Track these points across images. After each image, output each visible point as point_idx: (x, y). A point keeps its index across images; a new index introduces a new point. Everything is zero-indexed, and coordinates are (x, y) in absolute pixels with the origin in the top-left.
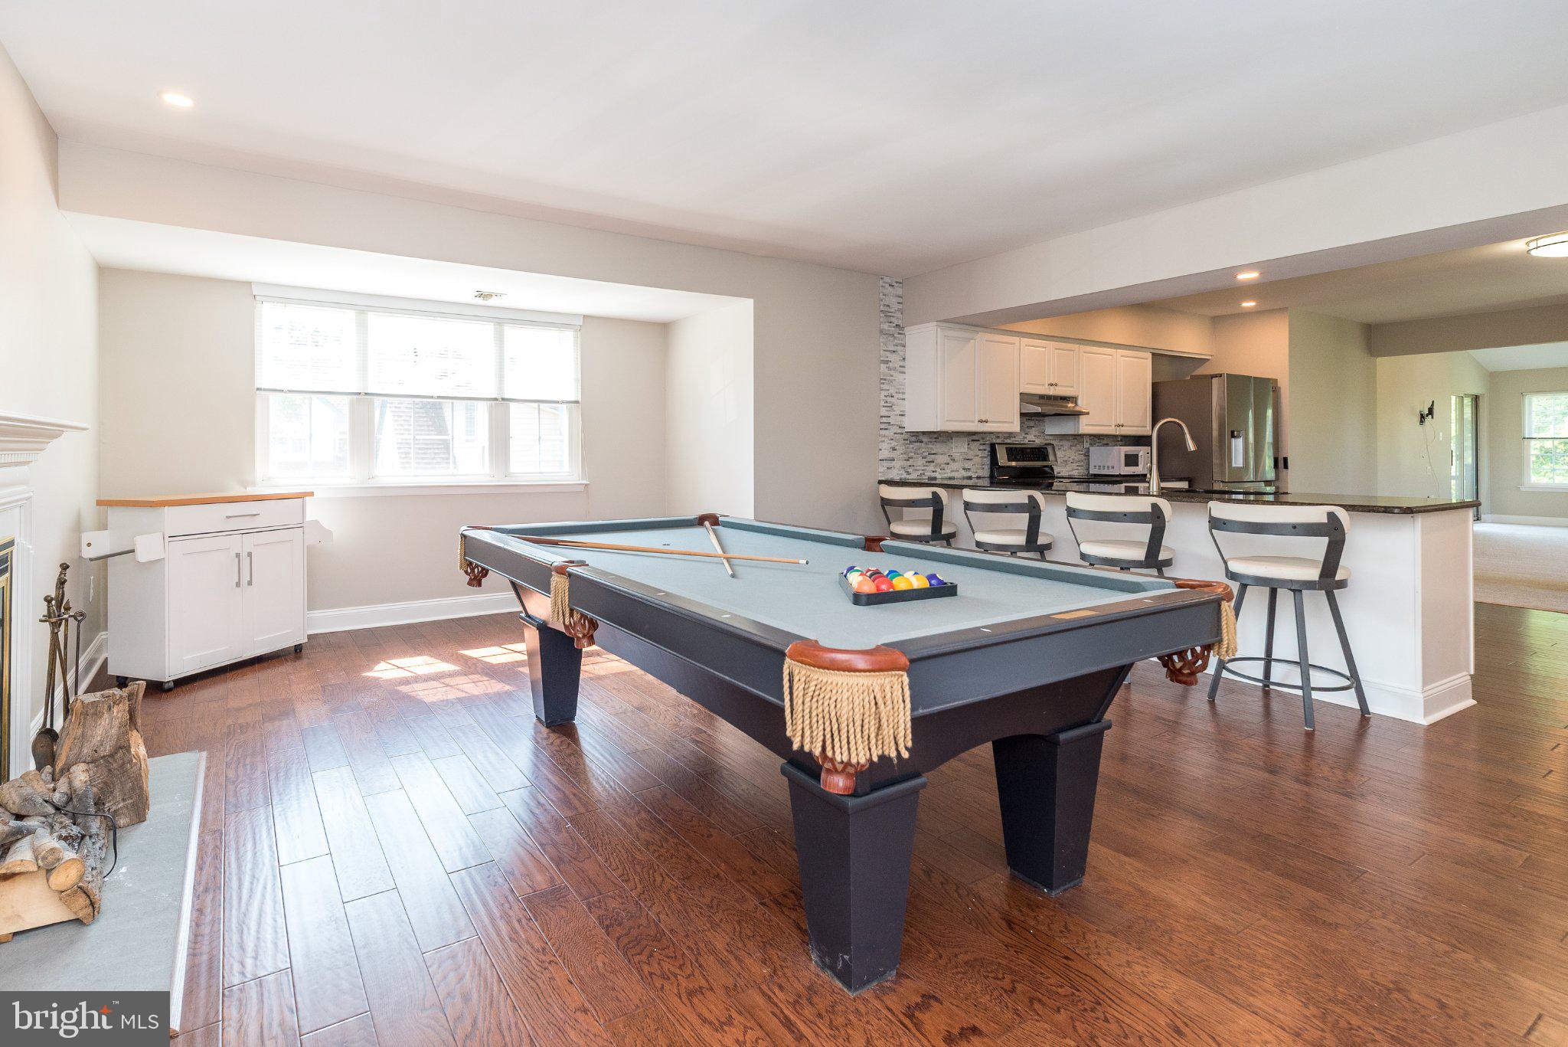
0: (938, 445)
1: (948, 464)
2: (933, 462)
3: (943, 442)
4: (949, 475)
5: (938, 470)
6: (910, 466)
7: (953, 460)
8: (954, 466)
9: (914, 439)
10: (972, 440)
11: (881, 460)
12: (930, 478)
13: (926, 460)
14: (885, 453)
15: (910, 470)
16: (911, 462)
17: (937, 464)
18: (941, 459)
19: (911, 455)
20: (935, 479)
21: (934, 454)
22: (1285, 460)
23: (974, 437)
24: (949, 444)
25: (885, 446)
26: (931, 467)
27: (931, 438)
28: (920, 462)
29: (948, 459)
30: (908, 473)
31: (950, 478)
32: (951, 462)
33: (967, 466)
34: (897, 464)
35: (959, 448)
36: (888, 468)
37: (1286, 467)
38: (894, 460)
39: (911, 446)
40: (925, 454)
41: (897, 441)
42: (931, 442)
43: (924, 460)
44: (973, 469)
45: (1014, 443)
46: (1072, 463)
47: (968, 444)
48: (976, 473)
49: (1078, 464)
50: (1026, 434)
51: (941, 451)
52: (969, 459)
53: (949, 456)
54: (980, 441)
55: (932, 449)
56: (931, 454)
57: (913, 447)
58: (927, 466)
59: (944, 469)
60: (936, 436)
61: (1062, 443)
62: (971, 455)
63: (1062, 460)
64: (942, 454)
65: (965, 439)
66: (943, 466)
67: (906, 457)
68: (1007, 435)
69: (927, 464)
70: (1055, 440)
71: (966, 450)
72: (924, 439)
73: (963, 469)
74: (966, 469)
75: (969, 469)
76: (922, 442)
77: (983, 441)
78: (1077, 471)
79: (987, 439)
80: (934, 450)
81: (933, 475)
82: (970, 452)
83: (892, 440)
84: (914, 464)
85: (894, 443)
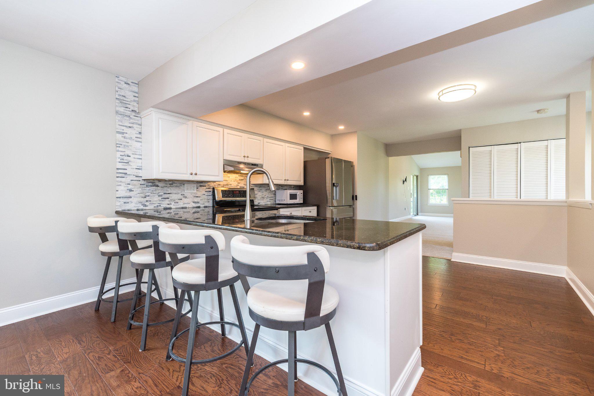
0: (172, 188)
1: (181, 199)
2: (169, 198)
3: (176, 186)
4: (182, 206)
5: (173, 203)
6: (147, 201)
8: (185, 201)
9: (150, 184)
10: (200, 186)
11: (117, 198)
12: (166, 209)
13: (162, 197)
14: (122, 193)
15: (147, 204)
16: (148, 198)
17: (171, 200)
18: (174, 197)
19: (147, 194)
20: (170, 208)
21: (168, 194)
22: (356, 196)
23: (201, 184)
24: (182, 187)
25: (121, 188)
26: (167, 201)
27: (166, 184)
28: (156, 199)
29: (181, 197)
30: (146, 206)
31: (183, 208)
32: (183, 199)
33: (196, 201)
34: (134, 200)
35: (190, 191)
36: (124, 203)
37: (356, 199)
38: (131, 197)
39: (148, 189)
40: (160, 194)
41: (134, 185)
42: (166, 186)
43: (160, 198)
45: (231, 188)
46: (266, 198)
47: (198, 188)
48: (204, 204)
49: (270, 199)
50: (238, 183)
51: (175, 192)
52: (198, 197)
53: (182, 195)
54: (204, 186)
55: (167, 190)
56: (166, 194)
57: (149, 190)
58: (163, 201)
59: (177, 203)
60: (171, 183)
61: (261, 188)
62: (199, 194)
63: (261, 197)
64: (176, 194)
65: (195, 185)
66: (177, 201)
67: (143, 195)
68: (225, 184)
69: (163, 200)
70: (257, 187)
71: (195, 191)
72: (160, 184)
73: (194, 202)
74: (196, 202)
75: (198, 202)
76: (158, 186)
77: (206, 186)
78: (270, 202)
79: (208, 185)
80: (168, 191)
81: (168, 206)
82: (198, 192)
83: (129, 184)
84: (150, 200)
85: (131, 187)
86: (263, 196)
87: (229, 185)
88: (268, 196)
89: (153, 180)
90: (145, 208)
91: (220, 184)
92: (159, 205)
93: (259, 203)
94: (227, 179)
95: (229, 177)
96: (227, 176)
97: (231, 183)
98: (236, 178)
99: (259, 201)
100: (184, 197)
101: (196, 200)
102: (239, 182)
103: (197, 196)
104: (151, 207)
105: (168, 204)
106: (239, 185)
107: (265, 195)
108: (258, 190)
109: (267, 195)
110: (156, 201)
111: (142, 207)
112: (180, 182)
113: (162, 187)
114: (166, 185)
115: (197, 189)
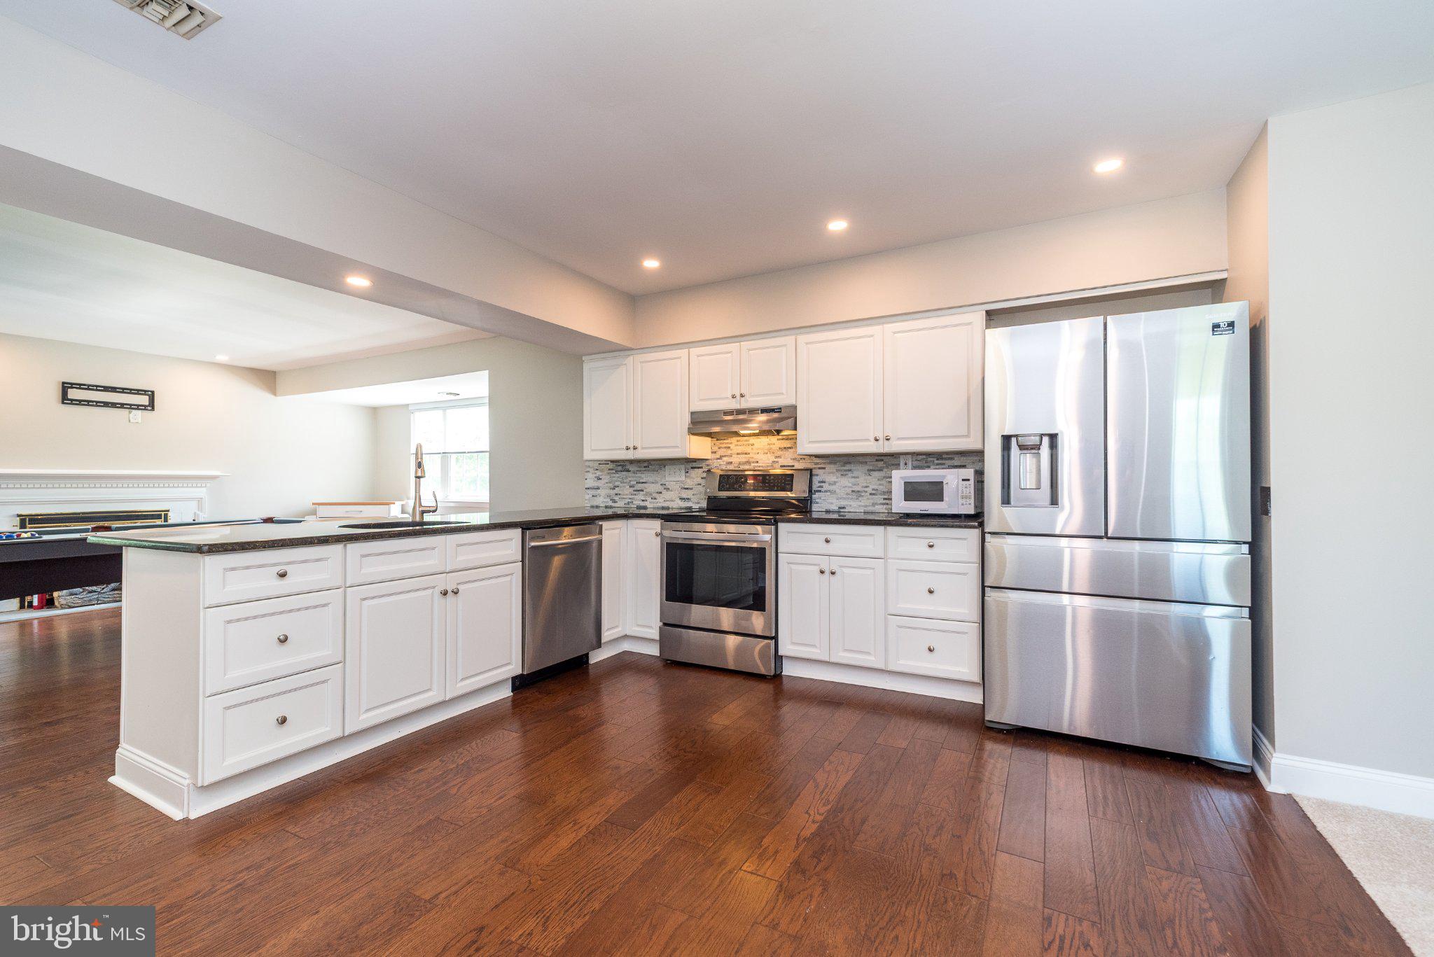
0: (647, 474)
1: (661, 493)
2: (641, 491)
3: (654, 471)
4: (660, 505)
5: (649, 499)
6: (616, 494)
7: (667, 489)
8: (667, 495)
9: (620, 468)
10: (692, 468)
11: (586, 489)
12: (639, 508)
14: (591, 482)
15: (616, 498)
16: (617, 490)
17: (647, 493)
18: (652, 488)
19: (617, 484)
20: (645, 508)
21: (643, 483)
23: (694, 465)
24: (661, 472)
25: (590, 476)
26: (641, 496)
27: (640, 467)
28: (627, 491)
29: (660, 488)
30: (615, 501)
31: (663, 508)
32: (664, 491)
33: (684, 496)
34: (602, 492)
35: (674, 478)
36: (593, 496)
38: (598, 488)
39: (617, 475)
40: (633, 483)
41: (602, 471)
42: (641, 471)
43: (631, 490)
44: (694, 499)
46: (871, 494)
47: (687, 472)
48: (698, 503)
49: (886, 497)
50: (776, 457)
51: (651, 479)
52: (687, 489)
53: (661, 485)
54: (699, 468)
55: (640, 477)
56: (640, 483)
57: (618, 477)
58: (635, 495)
59: (655, 499)
60: (646, 464)
61: (848, 467)
62: (689, 483)
63: (849, 490)
64: (653, 483)
65: (683, 467)
66: (654, 495)
67: (611, 485)
68: (744, 460)
69: (635, 493)
70: (835, 463)
71: (683, 478)
72: (632, 468)
73: (681, 499)
74: (684, 499)
75: (688, 499)
76: (628, 471)
77: (701, 468)
78: (885, 506)
79: (708, 465)
80: (642, 479)
81: (642, 504)
82: (688, 480)
83: (597, 470)
84: (620, 492)
85: (598, 473)
86: (856, 488)
88: (876, 487)
89: (624, 461)
90: (613, 505)
91: (732, 463)
92: (630, 500)
93: (844, 508)
94: (748, 449)
95: (753, 445)
97: (757, 457)
98: (771, 446)
99: (843, 503)
100: (665, 489)
101: (685, 494)
102: (780, 453)
104: (621, 504)
105: (643, 501)
106: (777, 462)
107: (867, 487)
108: (837, 470)
109: (871, 487)
110: (627, 495)
111: (611, 503)
112: (660, 462)
113: (634, 473)
115: (688, 474)
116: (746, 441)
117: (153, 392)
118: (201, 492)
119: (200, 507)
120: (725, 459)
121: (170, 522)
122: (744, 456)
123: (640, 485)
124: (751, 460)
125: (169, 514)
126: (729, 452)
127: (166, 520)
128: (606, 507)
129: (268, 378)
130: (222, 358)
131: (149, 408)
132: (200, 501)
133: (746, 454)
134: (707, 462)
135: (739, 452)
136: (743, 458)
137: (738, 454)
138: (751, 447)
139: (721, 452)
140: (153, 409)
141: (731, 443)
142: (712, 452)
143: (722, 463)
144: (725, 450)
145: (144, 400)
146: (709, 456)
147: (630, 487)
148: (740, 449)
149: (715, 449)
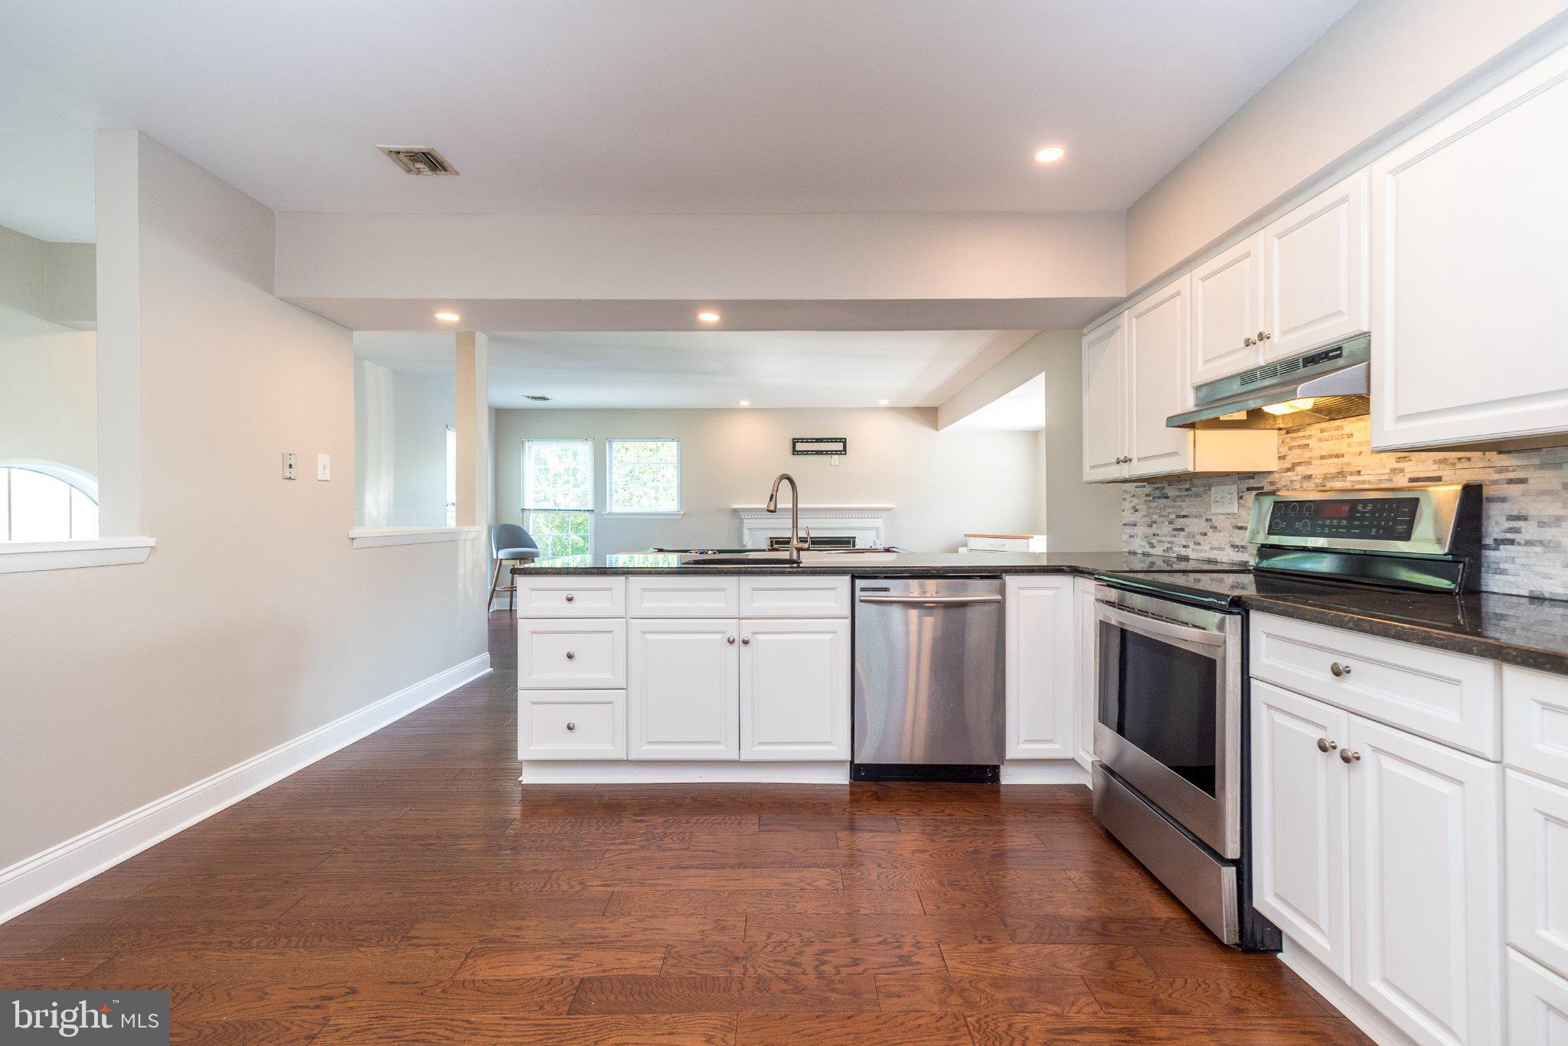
0: (1189, 501)
1: (1205, 534)
2: (1182, 530)
3: (1198, 495)
5: (1191, 544)
6: (1154, 535)
7: (1214, 528)
8: (1216, 538)
9: (1158, 493)
10: (1248, 489)
12: (1180, 558)
13: (1174, 526)
14: (1128, 517)
15: (1154, 541)
16: (1154, 529)
17: (1189, 533)
18: (1195, 525)
19: (1155, 517)
20: (1186, 559)
21: (1184, 516)
23: (1252, 483)
24: (1206, 498)
25: (1127, 505)
26: (1181, 539)
27: (1180, 490)
28: (1167, 529)
29: (1205, 526)
30: (1152, 546)
32: (1210, 532)
33: (1238, 541)
34: (1141, 530)
35: (1223, 508)
36: (1130, 536)
38: (1135, 525)
39: (1154, 504)
40: (1173, 516)
41: (1139, 497)
42: (1180, 497)
43: (1171, 527)
45: (1357, 487)
47: (1241, 498)
51: (1193, 511)
52: (1240, 528)
53: (1207, 520)
54: (1258, 489)
55: (1180, 507)
56: (1180, 516)
57: (1156, 507)
58: (1175, 536)
59: (1199, 544)
60: (1187, 485)
62: (1244, 518)
64: (1196, 517)
65: (1234, 488)
66: (1198, 538)
67: (1148, 520)
68: (1333, 470)
69: (1175, 533)
71: (1235, 508)
72: (1171, 492)
73: (1232, 546)
74: (1237, 546)
75: (1243, 547)
76: (1167, 494)
77: (1263, 488)
79: (1272, 483)
80: (1183, 510)
81: (1184, 552)
82: (1243, 513)
83: (1134, 496)
84: (1158, 532)
85: (1136, 501)
87: (1351, 474)
91: (1310, 477)
92: (1169, 546)
94: (1341, 446)
95: (1350, 436)
96: (1343, 432)
97: (1358, 462)
100: (1211, 527)
101: (1238, 538)
103: (1239, 525)
104: (1158, 551)
105: (1185, 547)
106: (1402, 470)
110: (1165, 535)
111: (1148, 550)
112: (1205, 482)
113: (1173, 497)
114: (1178, 493)
115: (1241, 501)
116: (1338, 428)
117: (845, 439)
118: (878, 522)
119: (878, 536)
120: (1299, 469)
121: (857, 547)
122: (1336, 460)
123: (1180, 520)
124: (1346, 469)
125: (856, 541)
126: (1307, 454)
127: (854, 546)
128: (1144, 554)
129: (930, 414)
130: (884, 403)
131: (843, 453)
132: (877, 529)
133: (1337, 456)
134: (1271, 478)
135: (1324, 454)
136: (1331, 466)
137: (1322, 457)
138: (1347, 441)
139: (1294, 456)
140: (845, 454)
141: (1310, 437)
142: (1280, 458)
143: (1295, 478)
144: (1300, 451)
145: (839, 446)
146: (1273, 465)
147: (1170, 523)
148: (1326, 448)
149: (1284, 450)
